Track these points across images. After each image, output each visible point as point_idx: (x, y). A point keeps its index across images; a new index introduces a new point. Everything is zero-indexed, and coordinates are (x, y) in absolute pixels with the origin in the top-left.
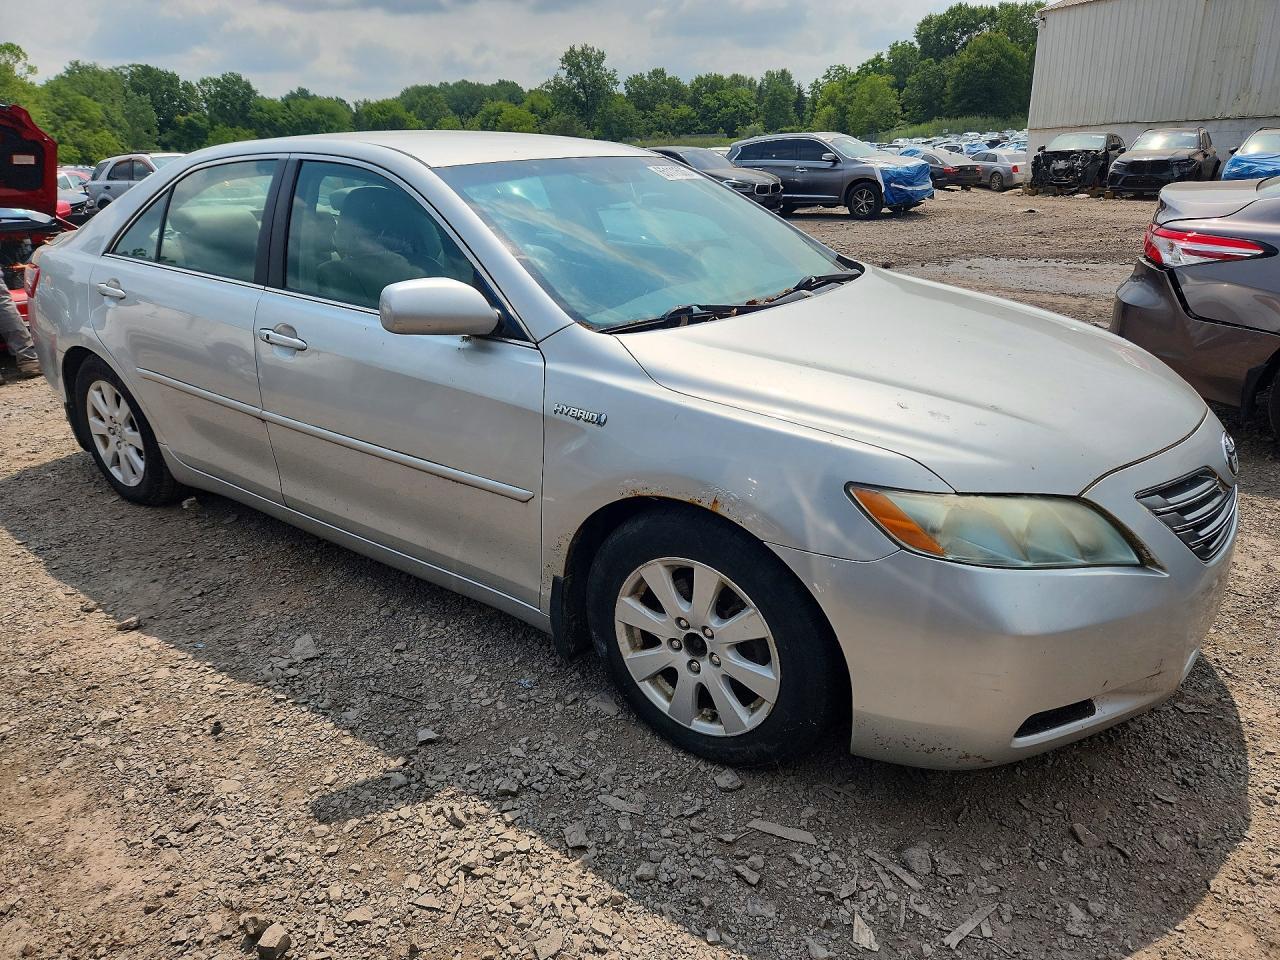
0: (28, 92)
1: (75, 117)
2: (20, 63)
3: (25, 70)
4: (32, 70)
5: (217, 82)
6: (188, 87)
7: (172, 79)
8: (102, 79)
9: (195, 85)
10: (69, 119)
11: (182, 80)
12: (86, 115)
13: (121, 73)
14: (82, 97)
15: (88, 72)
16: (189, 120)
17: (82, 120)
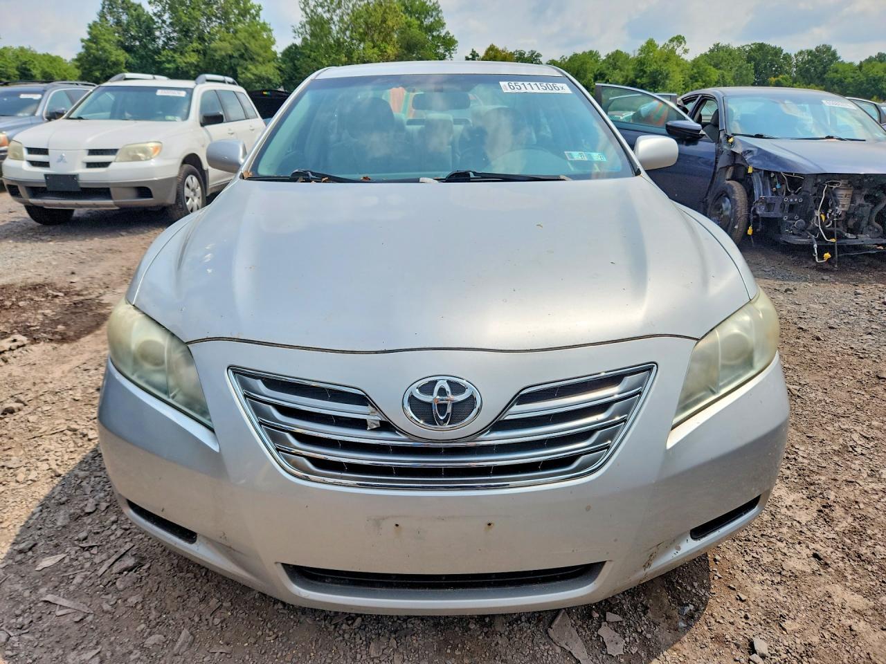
0: (678, 65)
1: (700, 80)
2: (680, 48)
3: (682, 51)
4: (686, 51)
5: (810, 53)
6: (787, 57)
7: (777, 52)
8: (730, 54)
9: (793, 56)
10: (697, 81)
11: (784, 52)
12: (708, 79)
13: (744, 50)
14: (709, 67)
15: (723, 50)
16: (778, 81)
17: (704, 82)
